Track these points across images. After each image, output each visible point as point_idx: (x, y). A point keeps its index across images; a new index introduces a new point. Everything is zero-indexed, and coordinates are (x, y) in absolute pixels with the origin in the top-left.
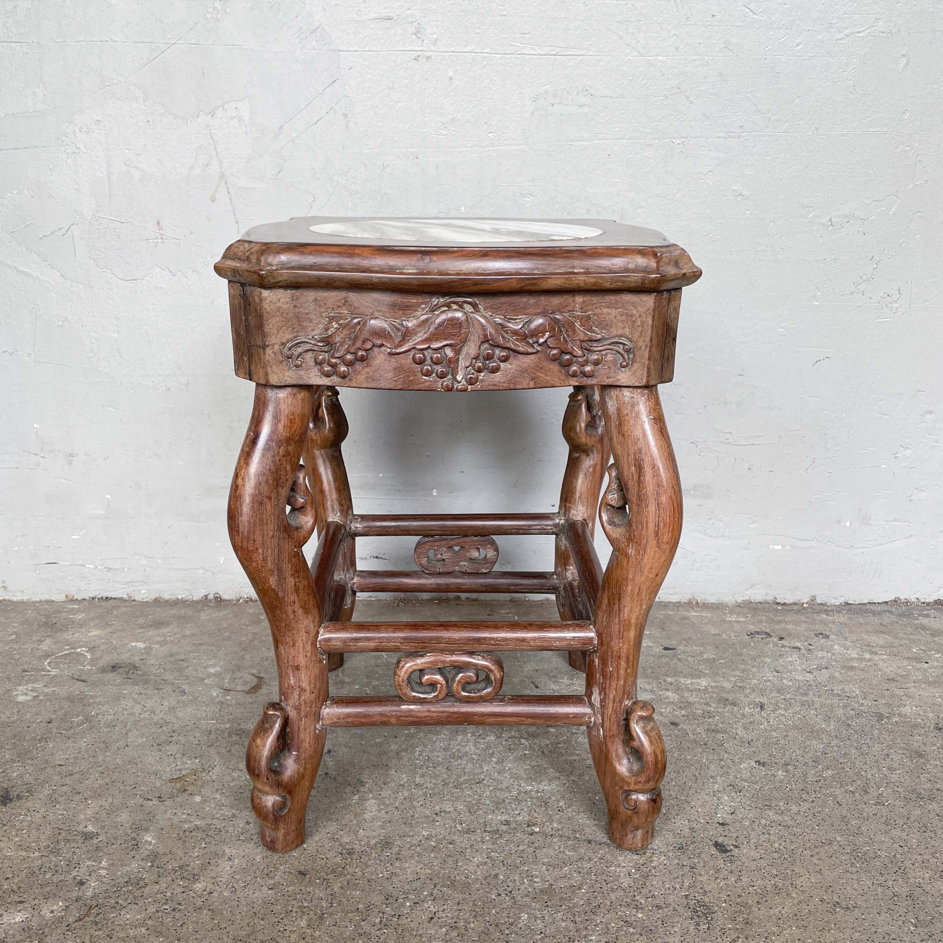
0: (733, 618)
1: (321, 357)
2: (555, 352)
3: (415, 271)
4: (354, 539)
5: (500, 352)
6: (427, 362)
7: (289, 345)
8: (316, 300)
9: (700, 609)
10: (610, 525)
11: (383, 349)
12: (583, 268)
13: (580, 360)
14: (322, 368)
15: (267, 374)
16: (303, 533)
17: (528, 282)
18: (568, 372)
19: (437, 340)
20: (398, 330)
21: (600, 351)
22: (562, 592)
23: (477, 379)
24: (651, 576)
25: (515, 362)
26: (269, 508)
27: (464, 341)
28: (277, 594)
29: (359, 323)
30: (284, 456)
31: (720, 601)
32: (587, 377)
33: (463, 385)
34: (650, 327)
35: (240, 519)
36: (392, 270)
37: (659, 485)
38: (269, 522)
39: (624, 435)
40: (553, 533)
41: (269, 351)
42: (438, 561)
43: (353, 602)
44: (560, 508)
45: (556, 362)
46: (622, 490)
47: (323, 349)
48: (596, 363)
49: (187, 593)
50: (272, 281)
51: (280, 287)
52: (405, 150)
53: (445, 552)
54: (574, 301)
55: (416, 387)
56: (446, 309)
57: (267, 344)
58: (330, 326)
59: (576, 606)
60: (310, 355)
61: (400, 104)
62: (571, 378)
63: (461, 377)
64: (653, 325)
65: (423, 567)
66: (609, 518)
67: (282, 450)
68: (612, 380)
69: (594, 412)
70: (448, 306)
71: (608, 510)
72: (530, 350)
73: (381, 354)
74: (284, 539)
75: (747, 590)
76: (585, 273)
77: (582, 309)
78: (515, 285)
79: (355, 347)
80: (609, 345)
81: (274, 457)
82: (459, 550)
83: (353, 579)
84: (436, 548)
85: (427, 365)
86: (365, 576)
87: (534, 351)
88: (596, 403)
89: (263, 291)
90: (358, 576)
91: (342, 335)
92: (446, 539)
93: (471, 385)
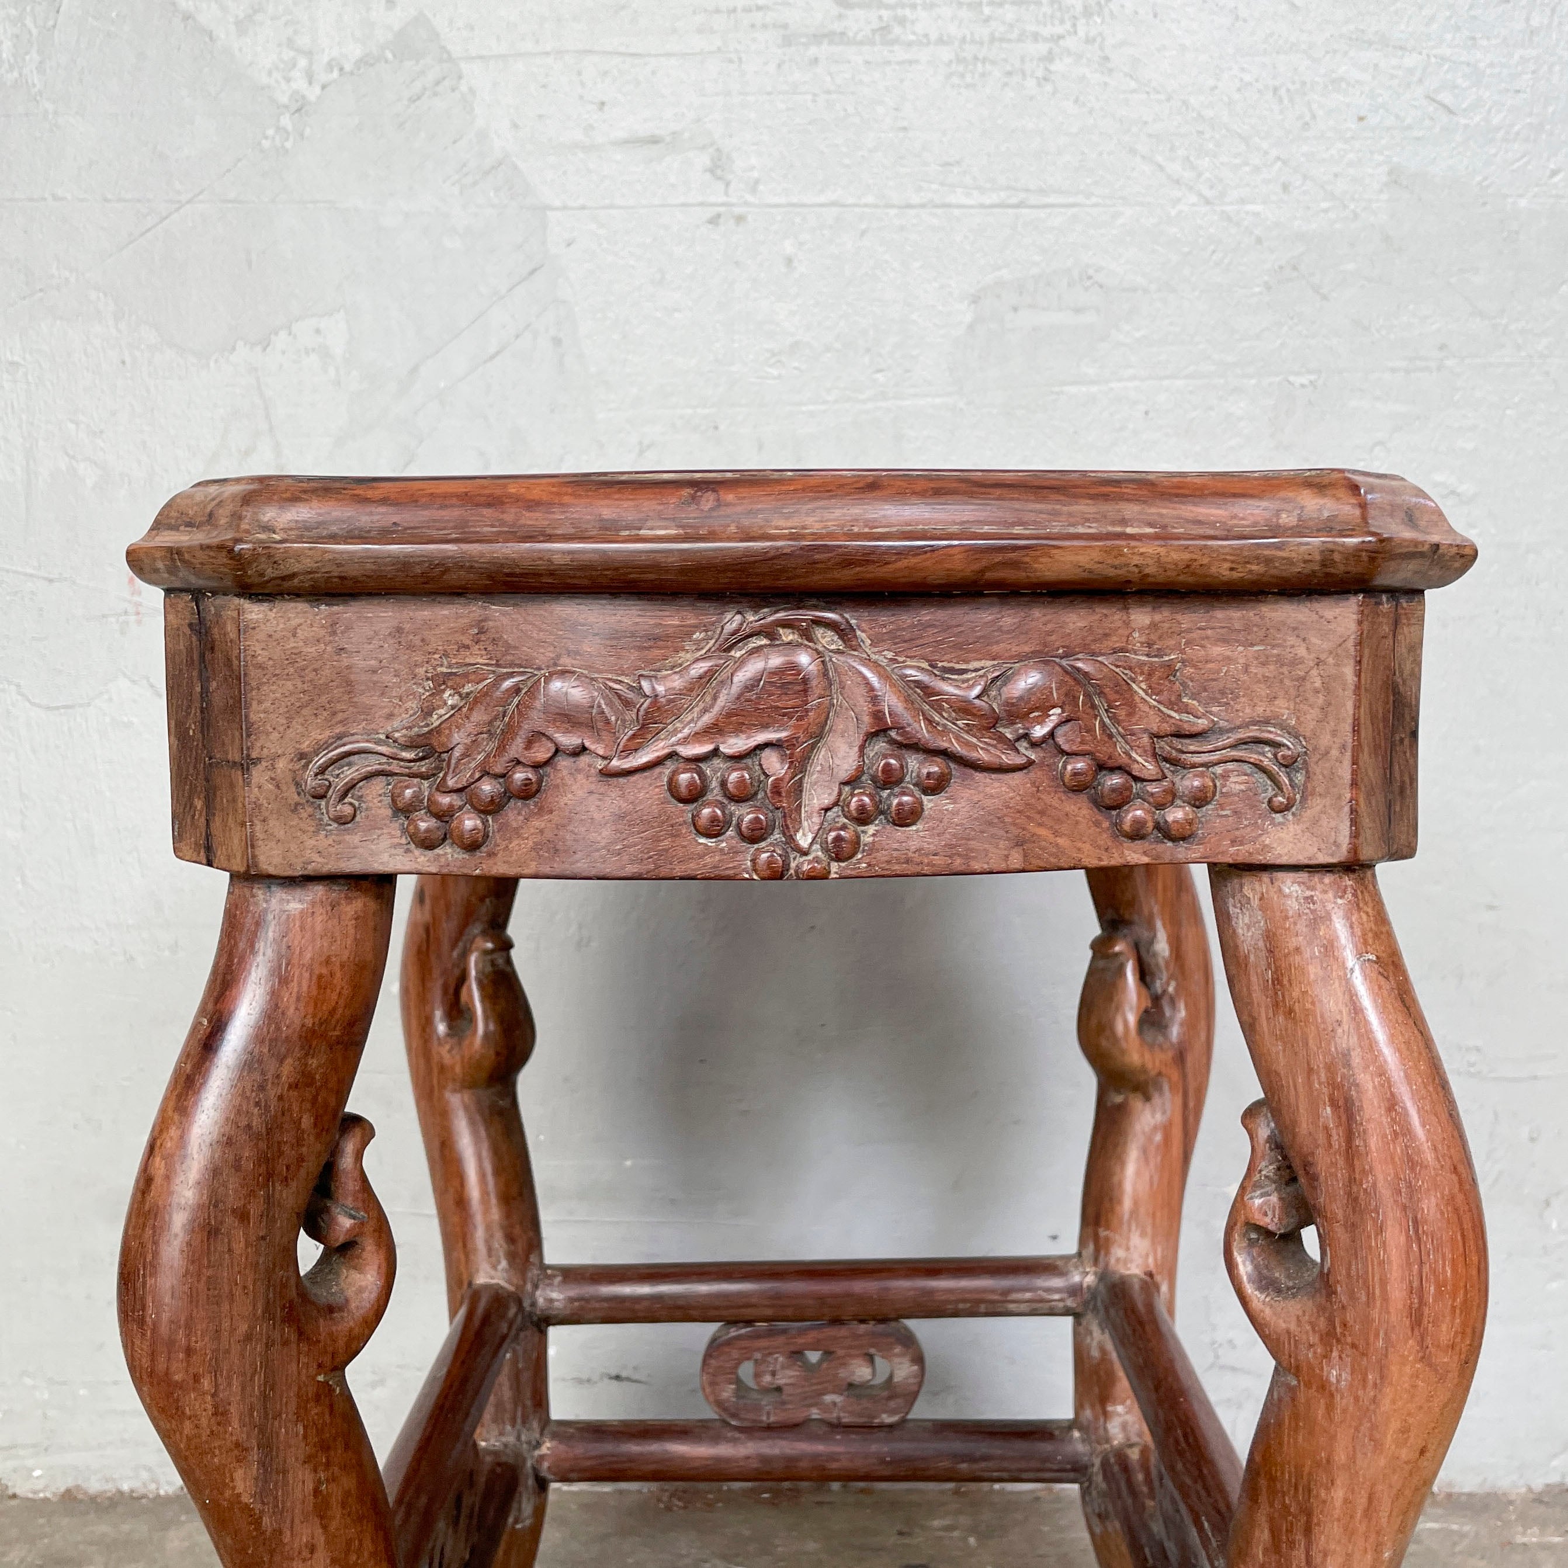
0: (1532, 1537)
1: (408, 793)
2: (1080, 765)
3: (673, 532)
4: (543, 1334)
5: (921, 763)
6: (709, 797)
7: (321, 760)
8: (399, 630)
9: (1440, 1511)
10: (1262, 1289)
11: (584, 760)
12: (1151, 525)
13: (1152, 788)
14: (412, 822)
15: (251, 843)
16: (347, 1323)
17: (999, 558)
18: (1117, 825)
19: (739, 729)
20: (627, 704)
21: (1206, 765)
22: (1099, 1479)
23: (856, 843)
24: (1405, 1454)
25: (967, 793)
26: (239, 1247)
27: (818, 735)
28: (258, 1523)
29: (516, 690)
30: (294, 1086)
31: (1487, 1488)
32: (1174, 839)
33: (817, 860)
34: (1349, 693)
35: (150, 1282)
36: (608, 531)
37: (1412, 1162)
38: (238, 1292)
39: (1291, 1011)
40: (1066, 1312)
41: (259, 775)
42: (766, 1391)
43: (539, 1512)
44: (1082, 1242)
45: (1083, 798)
46: (1293, 1180)
47: (415, 767)
48: (1199, 800)
49: (145, 1475)
50: (270, 573)
51: (297, 594)
52: (689, 411)
53: (783, 1368)
54: (1127, 624)
55: (679, 870)
56: (765, 641)
57: (254, 755)
58: (436, 702)
59: (1146, 1526)
60: (378, 785)
61: (676, 315)
62: (1127, 843)
63: (810, 837)
64: (1358, 687)
65: (725, 1410)
66: (1256, 1267)
67: (288, 1069)
68: (1247, 847)
69: (1158, 986)
70: (769, 632)
71: (1252, 1243)
72: (1009, 758)
73: (580, 777)
74: (286, 1343)
75: (1555, 1456)
76: (1156, 537)
77: (1150, 645)
78: (961, 568)
79: (506, 757)
80: (1233, 746)
81: (262, 1088)
82: (821, 1362)
83: (538, 1445)
84: (758, 1356)
85: (708, 804)
86: (571, 1437)
87: (1020, 760)
88: (1161, 962)
89: (246, 604)
90: (554, 1436)
91: (469, 727)
92: (784, 1331)
93: (838, 859)
